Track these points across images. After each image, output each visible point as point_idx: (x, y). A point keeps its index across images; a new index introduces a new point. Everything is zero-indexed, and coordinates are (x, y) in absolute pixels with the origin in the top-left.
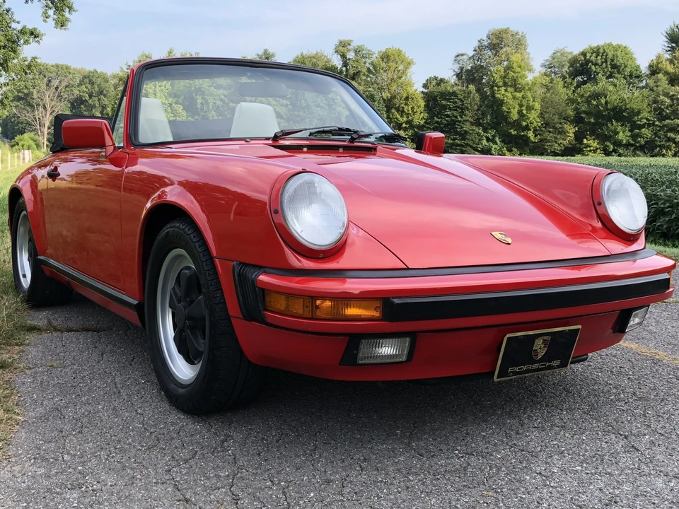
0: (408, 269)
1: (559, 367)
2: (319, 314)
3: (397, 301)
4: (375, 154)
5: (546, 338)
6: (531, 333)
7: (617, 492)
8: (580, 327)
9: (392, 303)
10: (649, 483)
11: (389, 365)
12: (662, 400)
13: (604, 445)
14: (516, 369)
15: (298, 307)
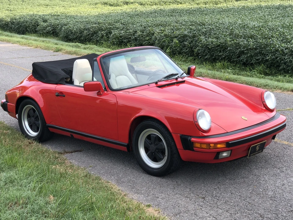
0: (228, 132)
1: (261, 152)
2: (211, 148)
3: (230, 142)
4: (184, 83)
5: (259, 145)
6: (256, 145)
7: (284, 182)
8: (266, 141)
9: (229, 143)
10: (290, 180)
11: (226, 158)
12: (283, 156)
13: (275, 172)
14: (252, 154)
15: (204, 146)
